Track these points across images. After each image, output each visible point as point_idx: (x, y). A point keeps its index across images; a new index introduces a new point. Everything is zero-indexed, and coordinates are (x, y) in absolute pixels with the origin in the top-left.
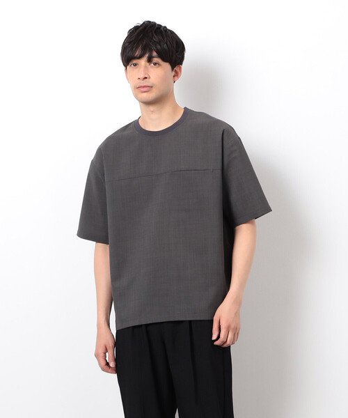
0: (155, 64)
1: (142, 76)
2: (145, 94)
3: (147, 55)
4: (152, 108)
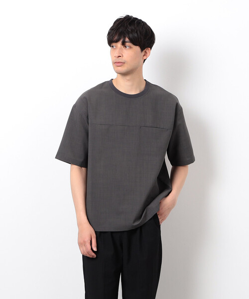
2: (119, 68)
3: (122, 40)
4: (128, 77)
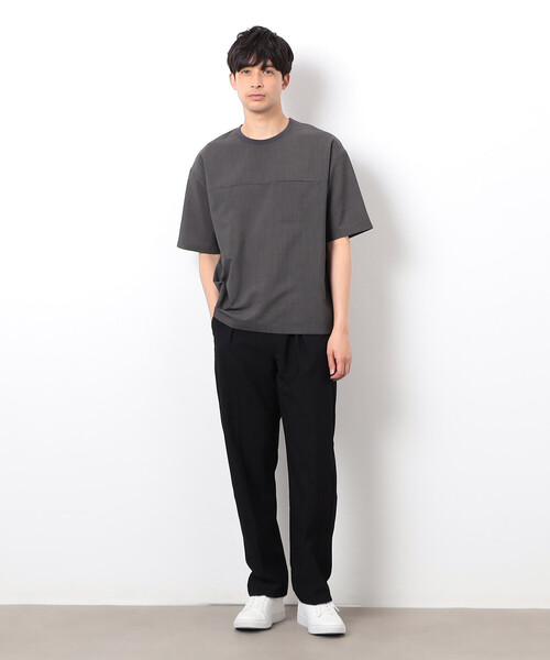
0: (268, 72)
1: (256, 85)
2: (256, 103)
3: (262, 64)
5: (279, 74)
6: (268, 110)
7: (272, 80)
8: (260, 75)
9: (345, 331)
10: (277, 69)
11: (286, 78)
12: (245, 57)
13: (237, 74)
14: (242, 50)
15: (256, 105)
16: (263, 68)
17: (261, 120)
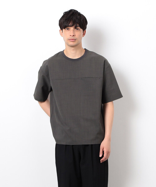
0: (77, 29)
1: (72, 35)
3: (75, 25)
5: (82, 30)
6: (76, 46)
7: (78, 33)
8: (73, 30)
9: (110, 140)
10: (81, 28)
11: (84, 32)
12: (67, 23)
13: (64, 30)
14: (66, 20)
15: (71, 43)
16: (75, 28)
17: (73, 50)
